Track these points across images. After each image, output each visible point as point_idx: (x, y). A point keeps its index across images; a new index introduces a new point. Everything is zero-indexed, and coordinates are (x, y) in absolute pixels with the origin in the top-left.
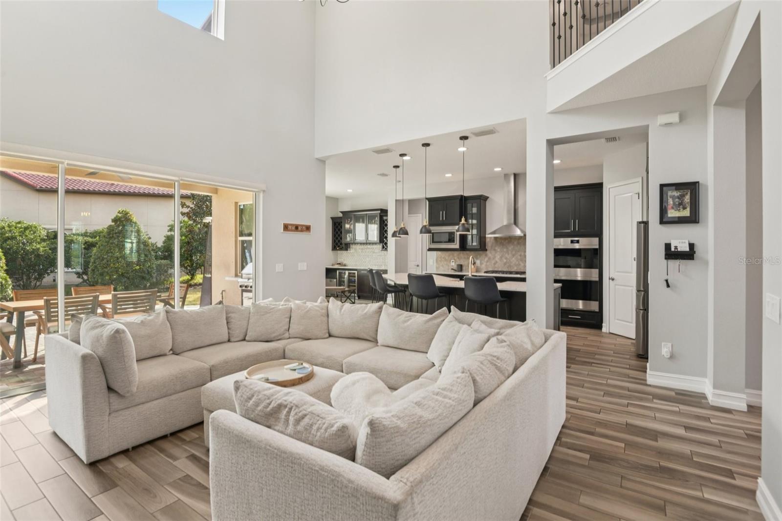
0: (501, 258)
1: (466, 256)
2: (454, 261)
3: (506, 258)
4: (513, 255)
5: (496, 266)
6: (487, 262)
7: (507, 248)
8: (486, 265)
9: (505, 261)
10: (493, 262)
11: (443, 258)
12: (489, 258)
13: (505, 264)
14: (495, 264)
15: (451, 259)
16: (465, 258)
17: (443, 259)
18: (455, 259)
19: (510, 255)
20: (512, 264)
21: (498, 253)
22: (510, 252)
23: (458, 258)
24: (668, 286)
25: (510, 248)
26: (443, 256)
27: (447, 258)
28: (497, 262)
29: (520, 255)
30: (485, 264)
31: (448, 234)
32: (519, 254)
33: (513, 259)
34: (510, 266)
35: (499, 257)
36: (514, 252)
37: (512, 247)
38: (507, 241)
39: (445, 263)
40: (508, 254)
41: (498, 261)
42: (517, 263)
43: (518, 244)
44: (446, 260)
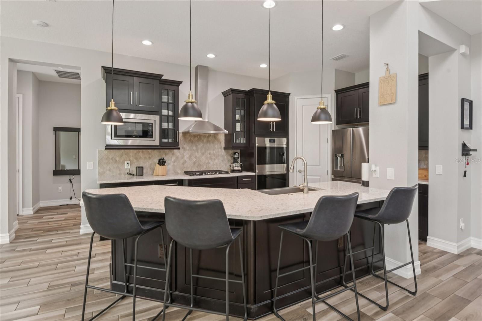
0: (190, 156)
1: (147, 156)
2: (129, 162)
3: (196, 157)
4: (203, 154)
5: (185, 165)
6: (174, 162)
7: (196, 146)
8: (174, 165)
9: (194, 160)
10: (182, 161)
11: (112, 159)
12: (177, 158)
13: (194, 163)
14: (183, 164)
15: (125, 160)
16: (145, 158)
17: (111, 161)
18: (130, 160)
19: (200, 154)
20: (201, 163)
21: (187, 152)
22: (199, 151)
23: (136, 159)
24: (465, 176)
25: (200, 146)
26: (111, 157)
27: (118, 159)
28: (185, 162)
29: (210, 154)
30: (172, 164)
31: (141, 125)
32: (209, 152)
33: (203, 157)
34: (199, 165)
35: (188, 156)
36: (203, 151)
37: (201, 145)
38: (196, 139)
39: (115, 166)
40: (198, 153)
41: (187, 160)
42: (207, 162)
43: (208, 141)
44: (116, 161)
